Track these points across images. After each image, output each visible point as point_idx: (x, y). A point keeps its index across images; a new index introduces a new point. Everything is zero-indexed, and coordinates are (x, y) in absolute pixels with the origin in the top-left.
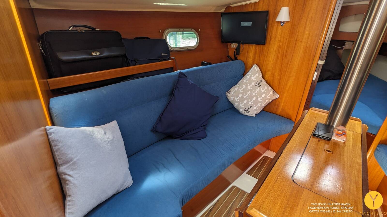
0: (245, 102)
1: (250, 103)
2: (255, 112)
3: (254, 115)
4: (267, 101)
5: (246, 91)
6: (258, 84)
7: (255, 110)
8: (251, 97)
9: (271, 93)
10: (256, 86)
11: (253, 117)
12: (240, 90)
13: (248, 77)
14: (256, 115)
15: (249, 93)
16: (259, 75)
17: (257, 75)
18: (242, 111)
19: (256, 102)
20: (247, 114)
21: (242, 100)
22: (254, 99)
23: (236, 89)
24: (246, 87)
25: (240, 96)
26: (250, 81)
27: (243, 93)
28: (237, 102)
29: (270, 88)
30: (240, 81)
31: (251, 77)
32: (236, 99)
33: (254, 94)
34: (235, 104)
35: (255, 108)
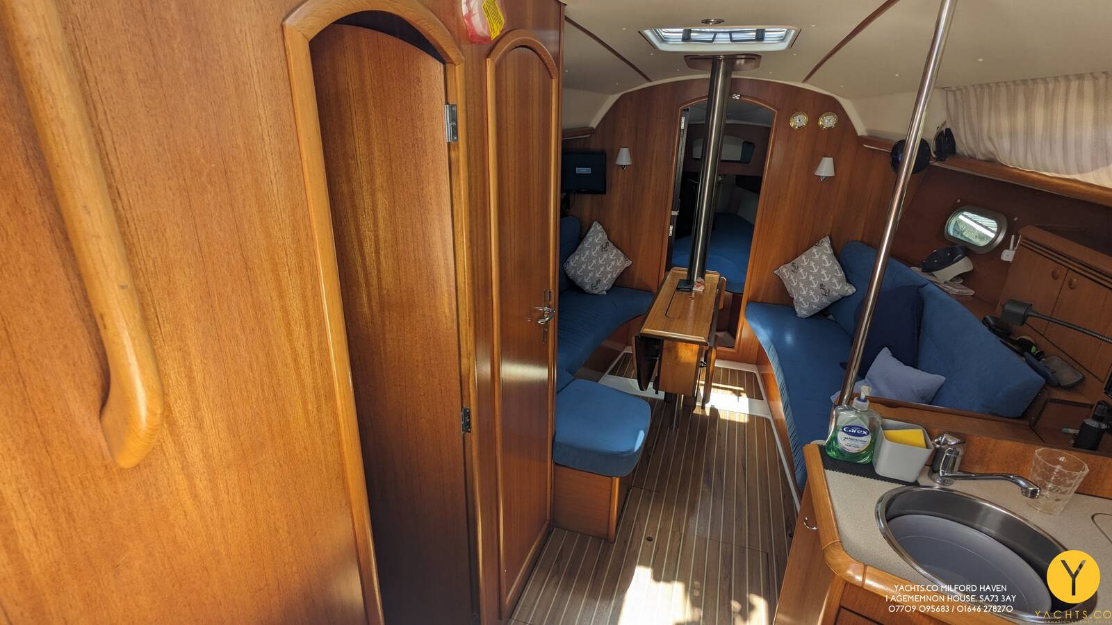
0: (591, 275)
1: (597, 275)
2: (606, 288)
3: (605, 293)
4: (618, 270)
5: (590, 259)
6: (604, 249)
7: (605, 285)
8: (597, 267)
9: (622, 258)
10: (602, 251)
11: (603, 295)
12: (583, 259)
13: (590, 240)
14: (607, 291)
15: (594, 262)
16: (603, 235)
17: (600, 235)
18: (587, 287)
19: (605, 273)
20: (596, 292)
21: (586, 272)
22: (602, 269)
23: (577, 258)
24: (590, 253)
25: (584, 267)
26: (593, 245)
27: (586, 263)
28: (580, 276)
29: (619, 251)
30: (580, 247)
31: (593, 239)
32: (579, 273)
33: (600, 262)
34: (577, 280)
35: (605, 282)
